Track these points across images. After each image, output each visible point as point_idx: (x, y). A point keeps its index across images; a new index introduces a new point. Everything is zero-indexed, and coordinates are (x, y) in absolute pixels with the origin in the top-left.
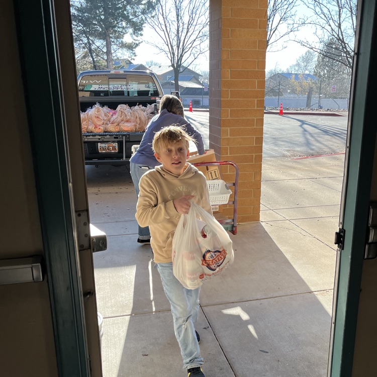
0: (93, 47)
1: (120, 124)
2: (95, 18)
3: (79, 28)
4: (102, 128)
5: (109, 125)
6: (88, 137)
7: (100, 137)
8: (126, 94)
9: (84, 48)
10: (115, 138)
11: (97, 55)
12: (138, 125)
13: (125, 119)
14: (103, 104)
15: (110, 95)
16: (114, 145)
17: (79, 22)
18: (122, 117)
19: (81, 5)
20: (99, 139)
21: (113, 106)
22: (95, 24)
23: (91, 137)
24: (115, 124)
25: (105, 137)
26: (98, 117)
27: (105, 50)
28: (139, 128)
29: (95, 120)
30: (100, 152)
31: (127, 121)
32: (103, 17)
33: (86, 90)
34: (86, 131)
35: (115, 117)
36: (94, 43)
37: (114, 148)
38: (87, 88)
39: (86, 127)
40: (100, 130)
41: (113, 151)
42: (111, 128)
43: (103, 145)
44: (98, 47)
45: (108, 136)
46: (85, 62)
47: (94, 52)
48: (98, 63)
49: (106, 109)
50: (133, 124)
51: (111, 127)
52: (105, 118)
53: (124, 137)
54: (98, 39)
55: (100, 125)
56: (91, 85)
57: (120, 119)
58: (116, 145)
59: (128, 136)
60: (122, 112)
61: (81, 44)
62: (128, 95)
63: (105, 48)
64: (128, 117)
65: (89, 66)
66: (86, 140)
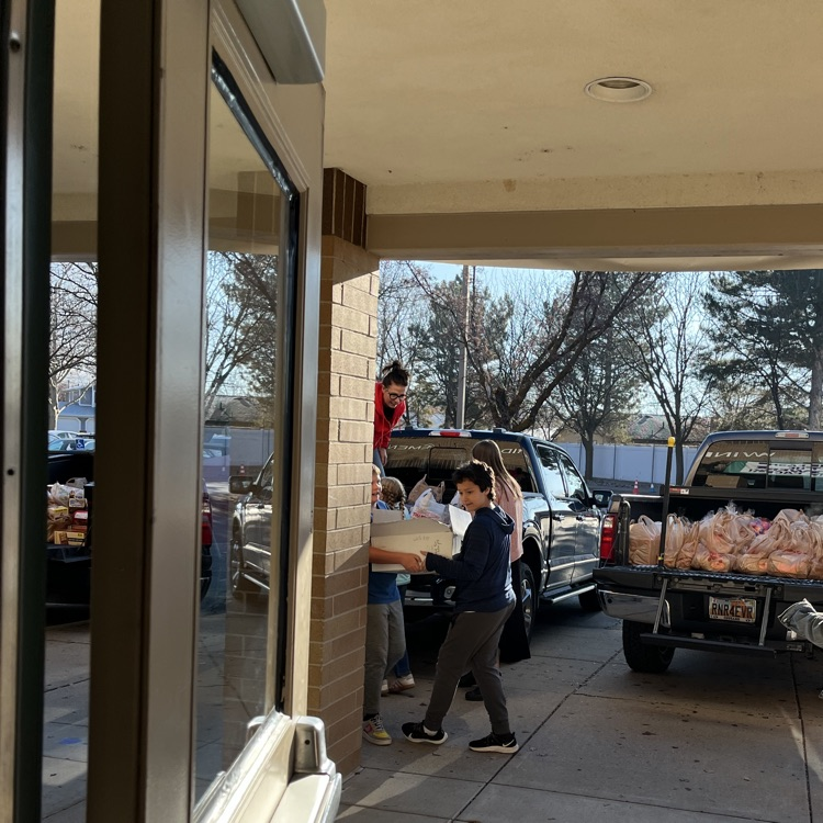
0: (784, 382)
1: (772, 556)
2: (793, 326)
3: (758, 346)
4: (727, 561)
5: (746, 555)
6: (683, 581)
7: (712, 584)
8: (807, 485)
9: (763, 384)
10: (747, 589)
11: (789, 399)
12: (815, 563)
13: (785, 545)
14: (742, 506)
15: (769, 486)
16: (748, 604)
17: (759, 335)
18: (781, 538)
19: (770, 302)
20: (709, 588)
21: (767, 511)
22: (795, 338)
23: (690, 581)
24: (760, 556)
25: (724, 585)
26: (721, 536)
27: (808, 388)
28: (817, 570)
29: (714, 541)
30: (712, 616)
31: (792, 550)
32: (812, 323)
33: (730, 471)
34: (687, 564)
35: (761, 537)
36: (786, 375)
37: (746, 612)
38: (733, 468)
39: (689, 555)
40: (721, 566)
41: (742, 620)
42: (749, 562)
43: (721, 602)
44: (794, 383)
45: (731, 584)
46: (762, 412)
47: (784, 392)
48: (791, 413)
49: (747, 517)
50: (805, 558)
51: (750, 560)
52: (739, 539)
53: (769, 590)
54: (796, 366)
55: (722, 555)
56: (744, 462)
57: (772, 543)
58: (752, 605)
59: (779, 589)
60: (780, 526)
61: (758, 377)
62: (813, 487)
63: (810, 384)
64: (794, 541)
65: (768, 420)
66: (677, 587)
